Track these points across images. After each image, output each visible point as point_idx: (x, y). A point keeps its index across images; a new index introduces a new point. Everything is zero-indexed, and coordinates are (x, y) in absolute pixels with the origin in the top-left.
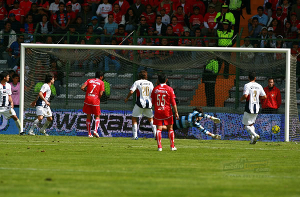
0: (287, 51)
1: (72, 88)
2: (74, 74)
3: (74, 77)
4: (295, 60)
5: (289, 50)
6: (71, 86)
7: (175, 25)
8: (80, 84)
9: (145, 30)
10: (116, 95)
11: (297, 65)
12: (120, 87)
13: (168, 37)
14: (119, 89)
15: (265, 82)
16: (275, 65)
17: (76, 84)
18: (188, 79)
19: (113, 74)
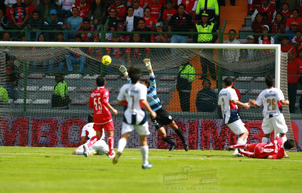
0: (277, 47)
1: (32, 91)
2: (33, 75)
3: (33, 78)
4: (286, 57)
5: (279, 46)
6: (30, 89)
7: (148, 17)
8: (40, 87)
9: (114, 23)
10: (82, 99)
11: (288, 63)
12: (86, 90)
13: (140, 32)
14: (86, 92)
15: (251, 83)
16: (263, 63)
17: (35, 87)
18: (163, 80)
19: (78, 76)
